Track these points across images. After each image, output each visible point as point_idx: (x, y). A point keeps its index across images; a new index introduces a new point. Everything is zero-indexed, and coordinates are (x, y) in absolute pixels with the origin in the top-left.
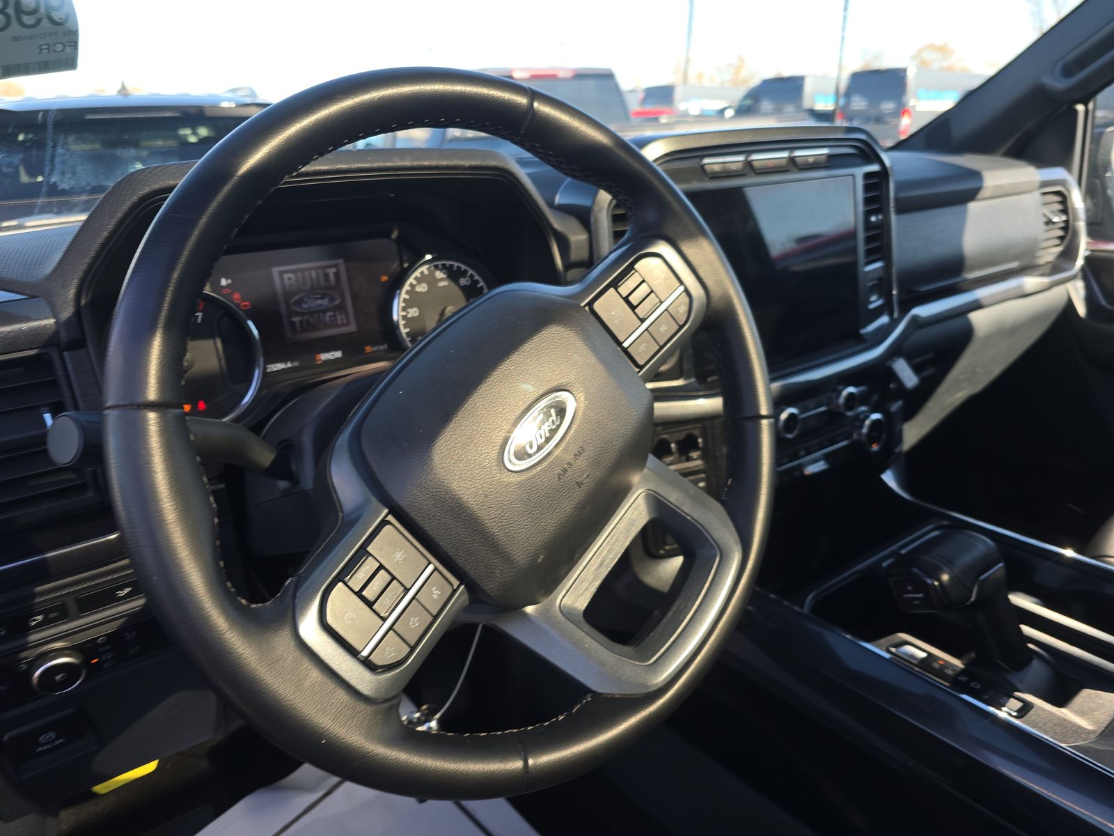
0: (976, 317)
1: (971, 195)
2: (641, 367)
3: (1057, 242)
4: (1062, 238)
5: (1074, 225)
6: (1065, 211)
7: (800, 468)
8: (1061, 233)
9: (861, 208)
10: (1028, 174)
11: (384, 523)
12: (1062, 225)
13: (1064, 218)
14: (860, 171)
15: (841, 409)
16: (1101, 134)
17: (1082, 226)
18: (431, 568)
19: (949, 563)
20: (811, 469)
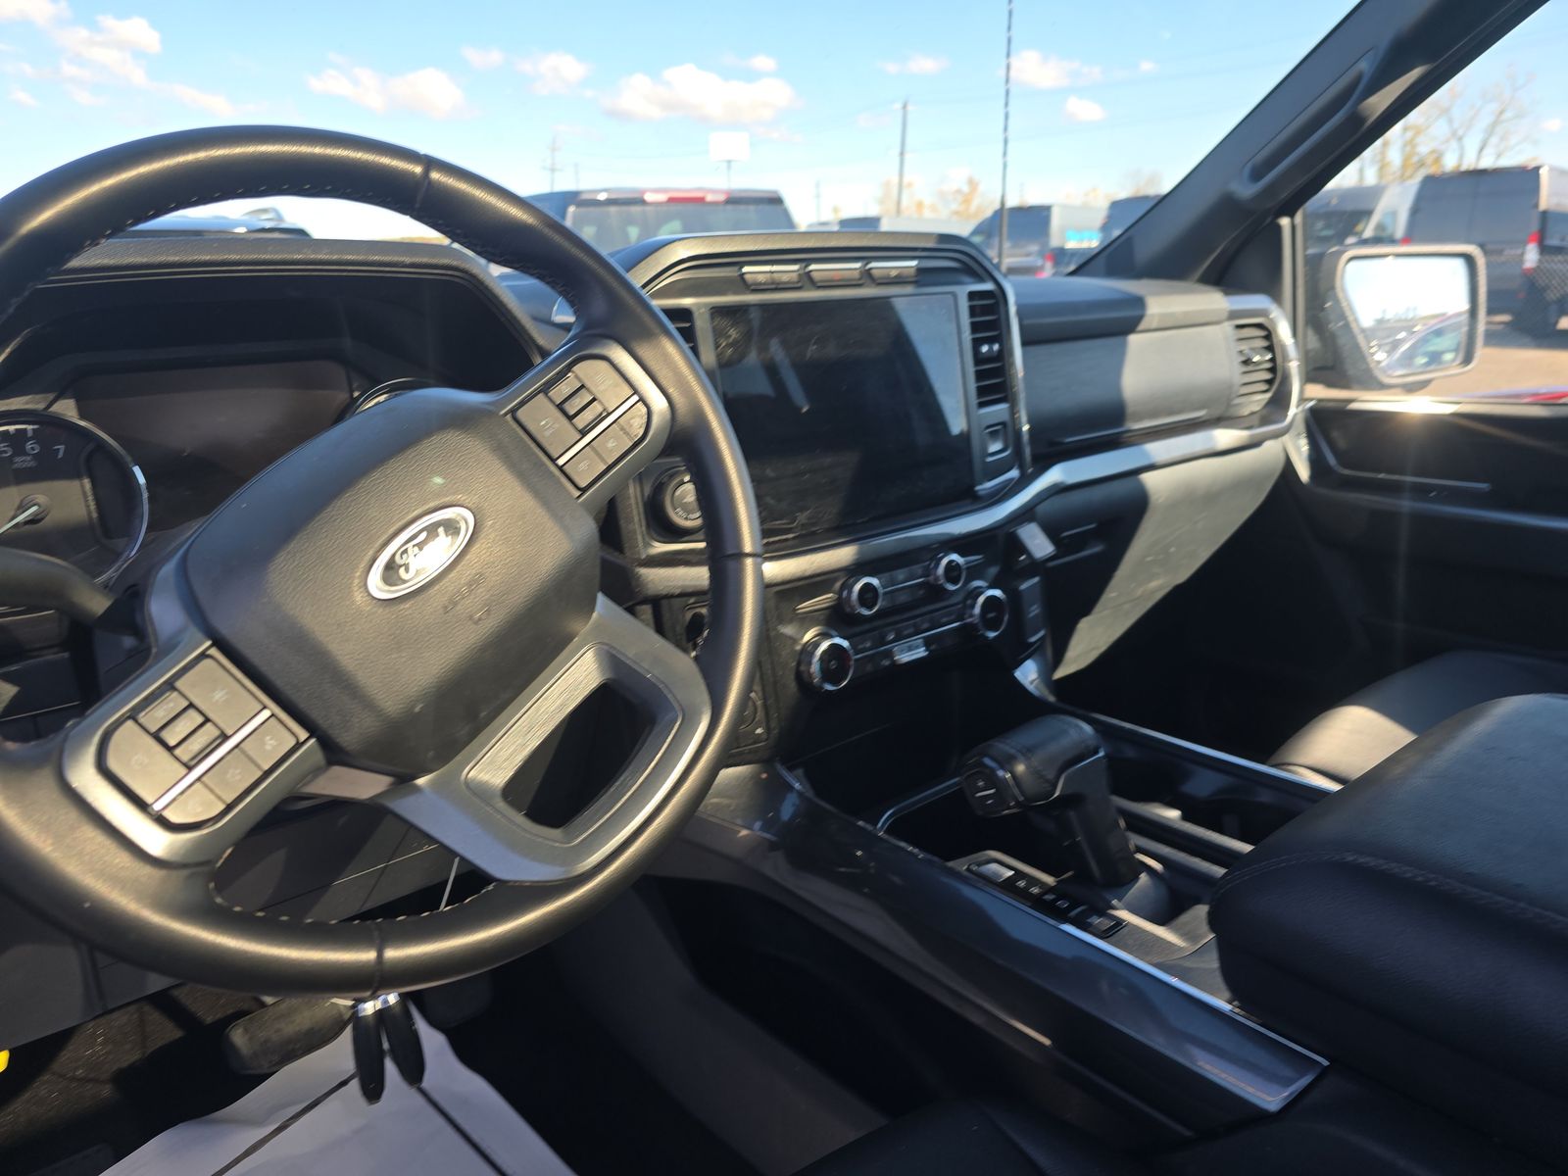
0: (1149, 479)
1: (1129, 326)
2: (584, 490)
3: (1264, 387)
4: (1270, 382)
5: (1283, 367)
6: (1270, 348)
7: (889, 654)
8: (1268, 376)
9: (967, 336)
10: (1214, 301)
11: (203, 656)
12: (1268, 365)
13: (1269, 356)
14: (963, 291)
15: (942, 581)
16: (1320, 257)
17: (1294, 366)
18: (266, 714)
19: (1027, 752)
20: (905, 657)
